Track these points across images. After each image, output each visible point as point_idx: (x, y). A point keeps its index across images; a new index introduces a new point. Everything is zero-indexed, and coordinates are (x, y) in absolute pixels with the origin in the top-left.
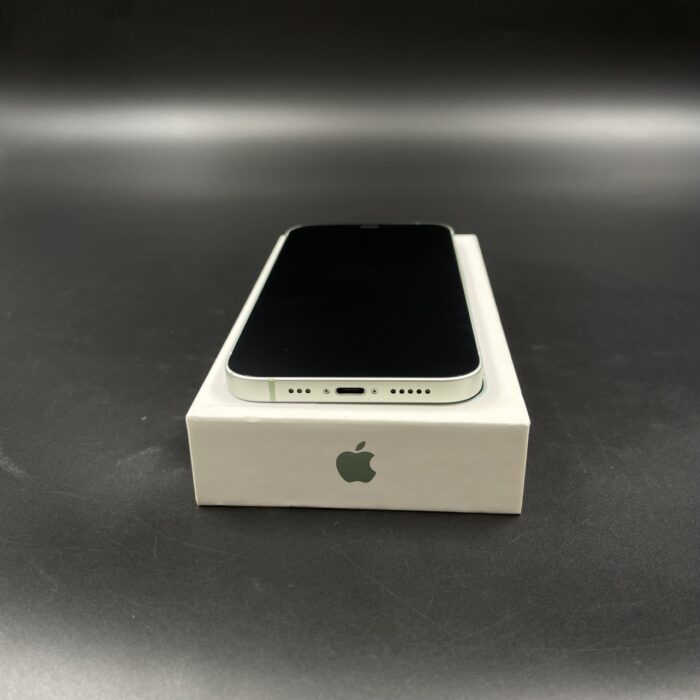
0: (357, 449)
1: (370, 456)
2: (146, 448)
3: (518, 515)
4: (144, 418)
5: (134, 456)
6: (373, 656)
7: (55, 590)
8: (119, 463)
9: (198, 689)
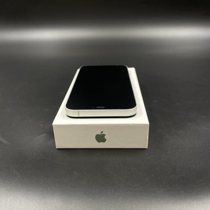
0: (101, 133)
1: (105, 135)
2: (42, 134)
3: (146, 149)
4: (41, 125)
5: (39, 137)
6: (109, 192)
7: (19, 176)
8: (35, 139)
9: (60, 203)
